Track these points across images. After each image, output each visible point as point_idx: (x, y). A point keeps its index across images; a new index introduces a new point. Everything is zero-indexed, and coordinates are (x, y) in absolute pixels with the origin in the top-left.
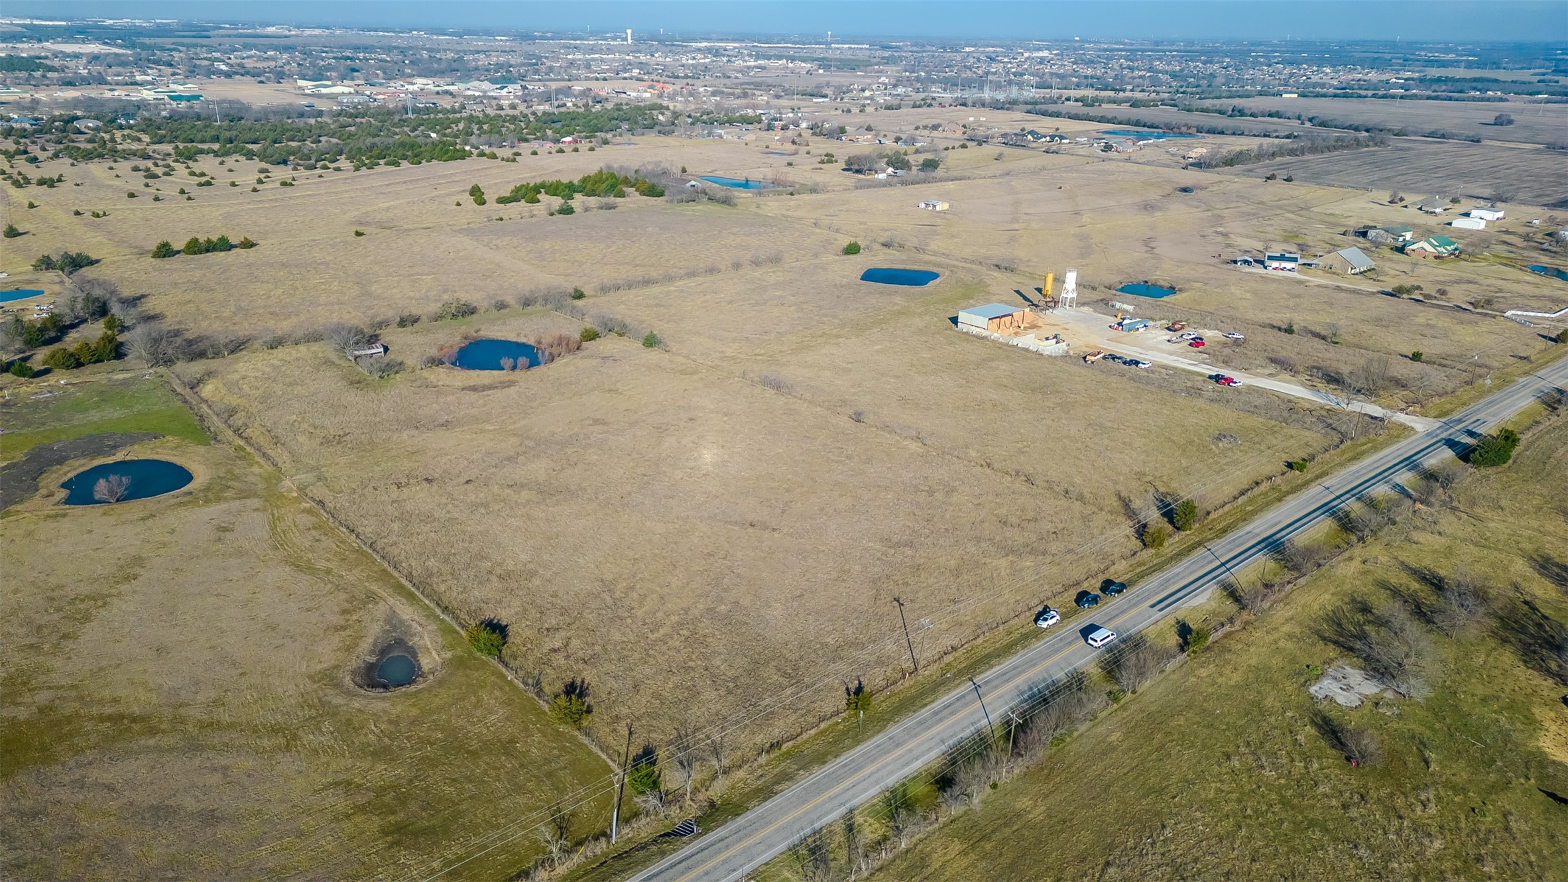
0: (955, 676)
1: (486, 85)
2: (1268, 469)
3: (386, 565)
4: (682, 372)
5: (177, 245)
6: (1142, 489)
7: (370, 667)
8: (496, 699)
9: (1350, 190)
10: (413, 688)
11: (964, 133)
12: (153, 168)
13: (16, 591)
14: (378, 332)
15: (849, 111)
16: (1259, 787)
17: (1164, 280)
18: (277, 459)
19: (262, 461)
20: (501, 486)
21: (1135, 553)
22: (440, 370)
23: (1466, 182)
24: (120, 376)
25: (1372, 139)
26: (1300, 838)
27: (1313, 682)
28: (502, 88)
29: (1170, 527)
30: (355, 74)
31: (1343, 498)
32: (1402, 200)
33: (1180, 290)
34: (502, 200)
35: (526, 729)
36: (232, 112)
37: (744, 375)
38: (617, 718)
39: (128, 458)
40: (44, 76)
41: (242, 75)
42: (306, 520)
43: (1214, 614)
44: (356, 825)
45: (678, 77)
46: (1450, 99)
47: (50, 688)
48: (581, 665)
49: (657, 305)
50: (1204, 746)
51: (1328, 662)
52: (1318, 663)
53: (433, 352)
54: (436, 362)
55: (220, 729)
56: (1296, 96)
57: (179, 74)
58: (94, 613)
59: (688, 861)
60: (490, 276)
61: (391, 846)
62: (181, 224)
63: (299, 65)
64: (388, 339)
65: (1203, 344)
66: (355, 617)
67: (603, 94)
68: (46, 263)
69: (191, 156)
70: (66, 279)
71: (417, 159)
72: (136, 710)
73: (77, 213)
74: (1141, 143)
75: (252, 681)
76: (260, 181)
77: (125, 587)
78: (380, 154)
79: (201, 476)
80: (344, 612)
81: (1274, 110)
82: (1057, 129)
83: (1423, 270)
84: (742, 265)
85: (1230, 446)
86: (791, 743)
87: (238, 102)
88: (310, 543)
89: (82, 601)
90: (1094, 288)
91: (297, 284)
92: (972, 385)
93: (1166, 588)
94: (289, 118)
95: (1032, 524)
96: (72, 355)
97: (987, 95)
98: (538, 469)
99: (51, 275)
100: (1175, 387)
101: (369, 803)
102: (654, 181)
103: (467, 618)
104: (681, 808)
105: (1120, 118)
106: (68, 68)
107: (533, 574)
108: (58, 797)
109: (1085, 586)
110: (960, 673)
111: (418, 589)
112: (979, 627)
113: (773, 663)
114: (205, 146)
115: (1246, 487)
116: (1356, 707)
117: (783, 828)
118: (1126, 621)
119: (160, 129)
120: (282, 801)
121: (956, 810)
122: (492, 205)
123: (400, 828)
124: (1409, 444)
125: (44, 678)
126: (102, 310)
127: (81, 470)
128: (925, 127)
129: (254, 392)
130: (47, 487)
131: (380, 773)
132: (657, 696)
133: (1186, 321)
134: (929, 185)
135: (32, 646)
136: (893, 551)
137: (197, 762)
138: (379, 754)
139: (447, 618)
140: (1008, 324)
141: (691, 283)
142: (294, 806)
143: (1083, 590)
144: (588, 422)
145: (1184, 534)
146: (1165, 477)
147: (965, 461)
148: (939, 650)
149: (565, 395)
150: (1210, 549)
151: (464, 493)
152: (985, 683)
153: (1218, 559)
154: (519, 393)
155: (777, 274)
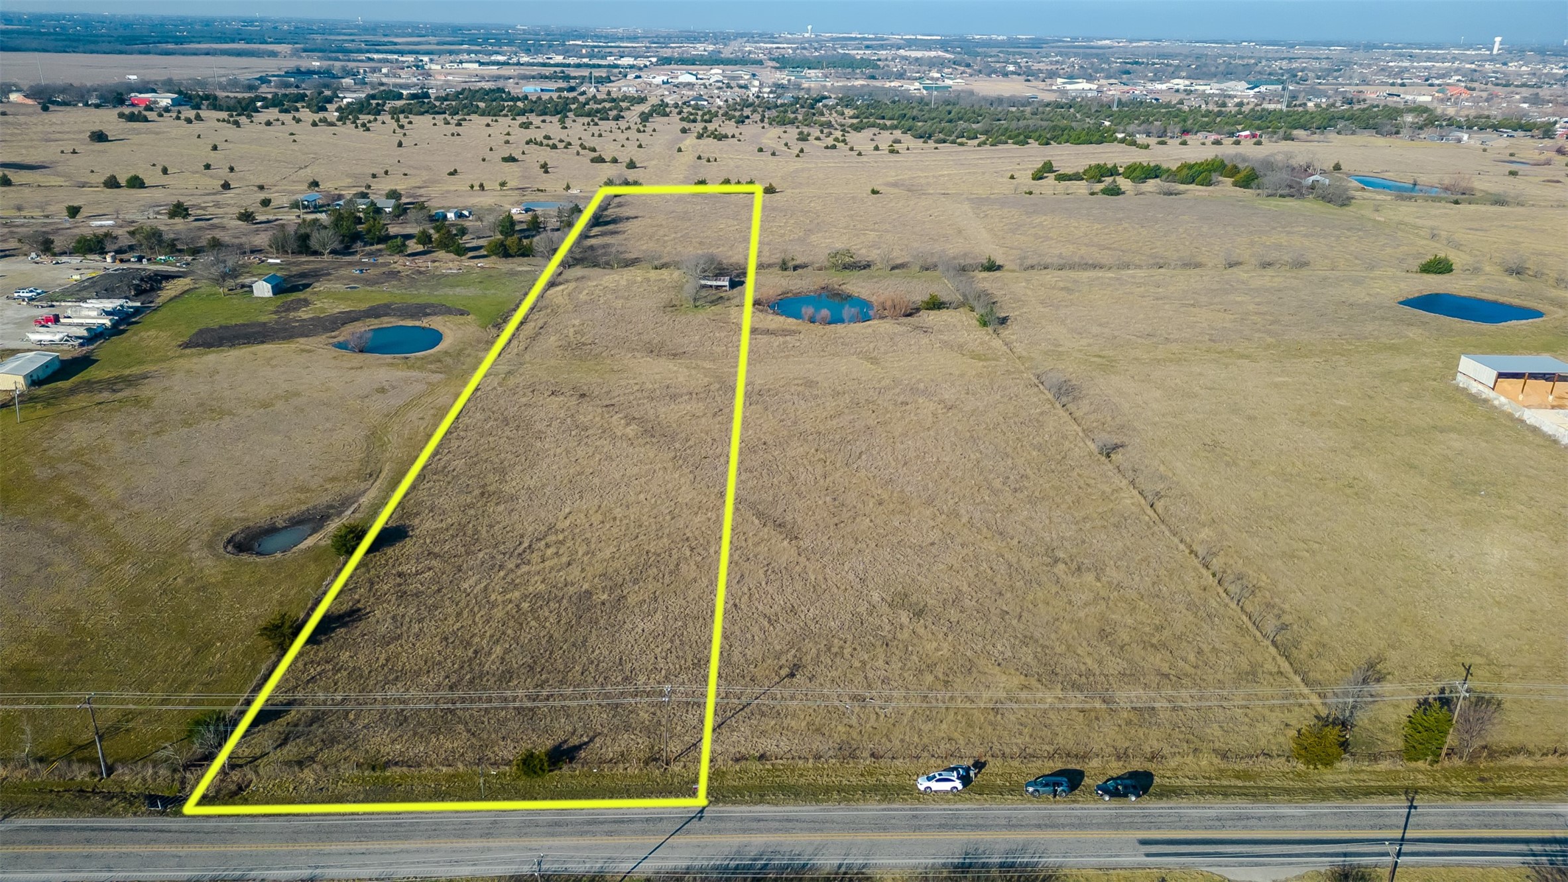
7: (267, 530)
20: (626, 417)
21: (1261, 756)
28: (1252, 88)
29: (1398, 745)
39: (424, 325)
40: (862, 71)
41: (1020, 75)
47: (87, 464)
48: (393, 598)
63: (1081, 67)
73: (699, 158)
76: (876, 149)
78: (1019, 134)
79: (443, 347)
80: (332, 479)
84: (1241, 264)
95: (1145, 652)
101: (55, 637)
102: (1266, 172)
107: (512, 500)
109: (1091, 766)
112: (841, 745)
118: (1063, 841)
127: (384, 326)
129: (585, 297)
130: (342, 332)
131: (106, 618)
136: (888, 609)
138: (134, 602)
140: (1544, 390)
141: (1140, 273)
143: (1078, 767)
144: (800, 382)
145: (1413, 764)
146: (1513, 670)
147: (1176, 540)
148: (743, 750)
149: (822, 353)
150: (1416, 808)
151: (589, 413)
152: (713, 818)
153: (1405, 829)
154: (784, 343)
155: (1276, 279)
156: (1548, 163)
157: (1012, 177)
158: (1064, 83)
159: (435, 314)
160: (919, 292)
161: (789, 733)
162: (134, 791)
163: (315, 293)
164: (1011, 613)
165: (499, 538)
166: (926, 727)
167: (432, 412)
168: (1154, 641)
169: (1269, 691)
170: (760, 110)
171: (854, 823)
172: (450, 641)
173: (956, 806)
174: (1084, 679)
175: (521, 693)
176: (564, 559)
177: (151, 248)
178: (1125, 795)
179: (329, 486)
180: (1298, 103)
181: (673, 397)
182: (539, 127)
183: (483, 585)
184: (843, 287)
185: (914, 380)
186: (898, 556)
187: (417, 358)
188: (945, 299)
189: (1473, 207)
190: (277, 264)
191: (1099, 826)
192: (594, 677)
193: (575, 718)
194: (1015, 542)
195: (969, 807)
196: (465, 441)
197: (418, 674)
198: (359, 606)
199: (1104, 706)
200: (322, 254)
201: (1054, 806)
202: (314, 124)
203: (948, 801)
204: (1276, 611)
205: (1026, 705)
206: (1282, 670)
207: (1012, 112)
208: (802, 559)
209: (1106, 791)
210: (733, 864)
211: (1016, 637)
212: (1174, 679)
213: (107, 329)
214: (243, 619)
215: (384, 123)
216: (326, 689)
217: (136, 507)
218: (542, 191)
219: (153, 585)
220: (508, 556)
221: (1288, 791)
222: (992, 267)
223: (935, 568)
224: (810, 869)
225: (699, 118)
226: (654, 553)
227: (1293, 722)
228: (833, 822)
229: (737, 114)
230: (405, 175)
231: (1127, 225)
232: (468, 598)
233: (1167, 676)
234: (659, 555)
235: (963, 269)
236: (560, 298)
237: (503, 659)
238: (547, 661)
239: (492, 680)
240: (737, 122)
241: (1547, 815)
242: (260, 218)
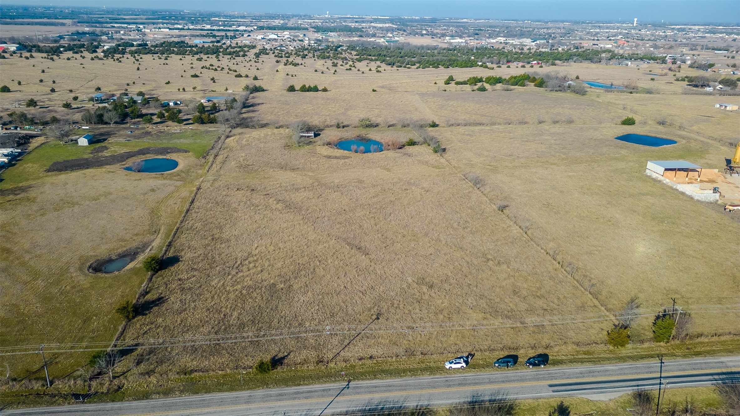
1: (528, 41)
4: (435, 167)
5: (297, 87)
7: (108, 261)
12: (340, 63)
14: (323, 128)
18: (212, 169)
19: (207, 168)
21: (593, 343)
22: (327, 147)
28: (534, 42)
29: (649, 336)
34: (458, 83)
36: (401, 47)
38: (151, 323)
39: (167, 158)
40: (356, 33)
41: (428, 35)
42: (185, 195)
48: (178, 291)
53: (335, 140)
54: (330, 144)
58: (64, 209)
60: (406, 113)
68: (247, 89)
69: (360, 60)
70: (246, 95)
73: (287, 75)
75: (63, 251)
76: (371, 70)
78: (435, 63)
79: (179, 168)
80: (136, 234)
84: (544, 122)
86: (201, 374)
88: (172, 204)
91: (322, 106)
92: (609, 206)
95: (535, 299)
96: (201, 118)
98: (302, 196)
101: (9, 319)
102: (547, 80)
103: (172, 252)
107: (228, 241)
109: (521, 353)
110: (351, 374)
112: (406, 350)
118: (515, 387)
122: (450, 85)
129: (245, 142)
130: (127, 162)
132: (184, 320)
136: (416, 286)
138: (47, 299)
139: (164, 250)
140: (684, 176)
141: (501, 127)
143: (515, 354)
144: (356, 181)
145: (658, 344)
146: (692, 300)
147: (539, 248)
148: (361, 355)
149: (363, 167)
150: (663, 363)
151: (257, 199)
152: (354, 388)
153: (661, 373)
154: (345, 162)
155: (561, 129)
156: (666, 75)
157: (436, 83)
158: (450, 39)
159: (173, 152)
160: (403, 137)
161: (381, 346)
162: (65, 393)
163: (110, 143)
164: (472, 284)
165: (225, 260)
166: (444, 339)
167: (180, 200)
168: (538, 294)
169: (592, 315)
170: (312, 52)
171: (419, 385)
172: (211, 310)
173: (464, 375)
174: (510, 314)
175: (250, 334)
176: (259, 269)
177: (21, 122)
178: (539, 365)
179: (135, 238)
180: (554, 48)
181: (297, 190)
182: (206, 60)
183: (222, 283)
184: (367, 136)
185: (408, 179)
186: (417, 261)
187: (168, 174)
188: (416, 140)
189: (638, 95)
190: (87, 129)
191: (530, 380)
192: (285, 324)
193: (279, 344)
194: (468, 252)
195: (471, 375)
196: (199, 214)
197: (198, 327)
198: (162, 296)
199: (521, 325)
200: (110, 124)
201: (508, 372)
202: (92, 59)
203: (460, 373)
204: (588, 278)
205: (487, 327)
206: (595, 305)
207: (429, 53)
208: (372, 264)
209: (530, 364)
210: (367, 408)
211: (476, 296)
212: (550, 311)
213: (5, 163)
214: (105, 305)
215: (128, 58)
216: (154, 337)
217: (38, 252)
218: (214, 91)
219: (54, 290)
220: (231, 268)
221: (608, 359)
222: (434, 125)
223: (434, 266)
224: (404, 408)
225: (283, 56)
226: (302, 264)
227: (605, 328)
228: (410, 386)
229: (302, 53)
230: (144, 84)
231: (491, 105)
232: (215, 289)
233: (546, 310)
234: (304, 265)
235: (421, 126)
236: (233, 143)
237: (239, 318)
238: (260, 318)
239: (235, 328)
240: (302, 58)
241: (718, 362)
242: (74, 106)
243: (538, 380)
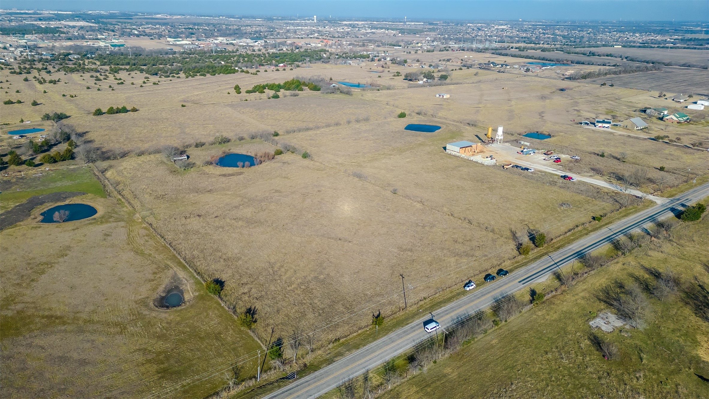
0: (423, 311)
1: (249, 41)
2: (583, 220)
3: (175, 253)
4: (318, 170)
5: (104, 110)
6: (522, 227)
7: (162, 298)
8: (215, 314)
9: (641, 90)
10: (179, 308)
11: (461, 63)
12: (99, 76)
13: (15, 260)
14: (186, 149)
15: (410, 53)
16: (560, 367)
17: (546, 131)
18: (135, 205)
19: (128, 206)
20: (231, 219)
21: (515, 257)
22: (211, 167)
23: (697, 88)
24: (72, 167)
25: (654, 67)
26: (576, 392)
27: (591, 320)
28: (255, 42)
29: (533, 246)
30: (193, 35)
31: (617, 234)
32: (665, 95)
33: (553, 136)
34: (248, 92)
35: (227, 328)
36: (137, 52)
37: (345, 171)
38: (268, 325)
39: (71, 203)
40: (59, 36)
41: (144, 36)
42: (144, 232)
43: (549, 286)
44: (146, 368)
45: (335, 37)
46: (695, 48)
47: (23, 303)
48: (255, 300)
49: (310, 140)
50: (536, 348)
51: (600, 310)
52: (595, 311)
53: (209, 159)
54: (210, 163)
55: (93, 323)
56: (621, 47)
57: (117, 35)
58: (46, 270)
59: (290, 391)
60: (238, 126)
61: (160, 378)
62: (108, 101)
63: (169, 31)
64: (190, 152)
65: (560, 161)
66: (158, 276)
67: (300, 45)
68: (47, 117)
69: (117, 71)
70: (55, 124)
71: (214, 73)
72: (58, 314)
73: (64, 95)
74: (544, 68)
75: (110, 302)
76: (144, 83)
77: (61, 260)
78: (198, 71)
79: (101, 211)
80: (155, 273)
81: (609, 53)
82: (505, 61)
83: (671, 129)
84: (351, 122)
85: (567, 208)
86: (344, 339)
87: (140, 47)
88: (143, 242)
89: (42, 265)
90: (512, 135)
91: (154, 128)
92: (449, 178)
93: (527, 274)
94: (161, 55)
95: (469, 242)
96: (52, 157)
97: (474, 46)
98: (247, 212)
99: (49, 122)
100: (544, 181)
101: (153, 359)
102: (317, 84)
103: (207, 277)
104: (291, 366)
105: (535, 56)
106: (70, 32)
107: (239, 259)
108: (20, 351)
109: (490, 272)
110: (426, 310)
111: (188, 264)
112: (438, 288)
113: (341, 302)
114: (123, 67)
115: (571, 228)
116: (611, 332)
117: (335, 377)
118: (506, 288)
119: (105, 59)
120: (115, 356)
121: (416, 372)
122: (243, 94)
123: (165, 371)
124: (653, 209)
125: (21, 298)
126: (67, 138)
127: (50, 207)
128: (444, 60)
129: (128, 175)
130: (34, 215)
131: (161, 345)
132: (287, 315)
133: (554, 150)
134: (442, 86)
135: (18, 284)
136: (402, 253)
137: (81, 337)
138: (161, 337)
139: (198, 277)
140: (470, 150)
141: (327, 130)
142: (120, 359)
143: (488, 273)
144: (273, 191)
145: (539, 249)
146: (534, 223)
147: (441, 213)
148: (418, 299)
149: (265, 179)
150: (550, 256)
151: (214, 222)
152: (437, 315)
153: (553, 261)
154: (244, 178)
155: (367, 126)
157: (229, 93)
158: (175, 41)
159: (69, 197)
161: (423, 291)
162: (276, 379)
165: (257, 271)
167: (146, 237)
168: (467, 239)
169: (501, 243)
173: (480, 290)
174: (465, 254)
176: (291, 270)
178: (504, 275)
180: (279, 49)
181: (237, 208)
183: (278, 287)
184: (231, 151)
185: (311, 183)
189: (384, 91)
191: (509, 283)
195: (483, 289)
199: (477, 258)
201: (494, 283)
203: (477, 290)
206: (498, 237)
208: (361, 247)
209: (500, 275)
211: (439, 249)
217: (87, 309)
219: (156, 330)
220: (270, 276)
226: (316, 259)
227: (513, 248)
231: (298, 111)
234: (318, 259)
235: (267, 136)
236: (118, 178)
237: (322, 303)
240: (46, 72)
241: (568, 250)
243: (512, 281)
